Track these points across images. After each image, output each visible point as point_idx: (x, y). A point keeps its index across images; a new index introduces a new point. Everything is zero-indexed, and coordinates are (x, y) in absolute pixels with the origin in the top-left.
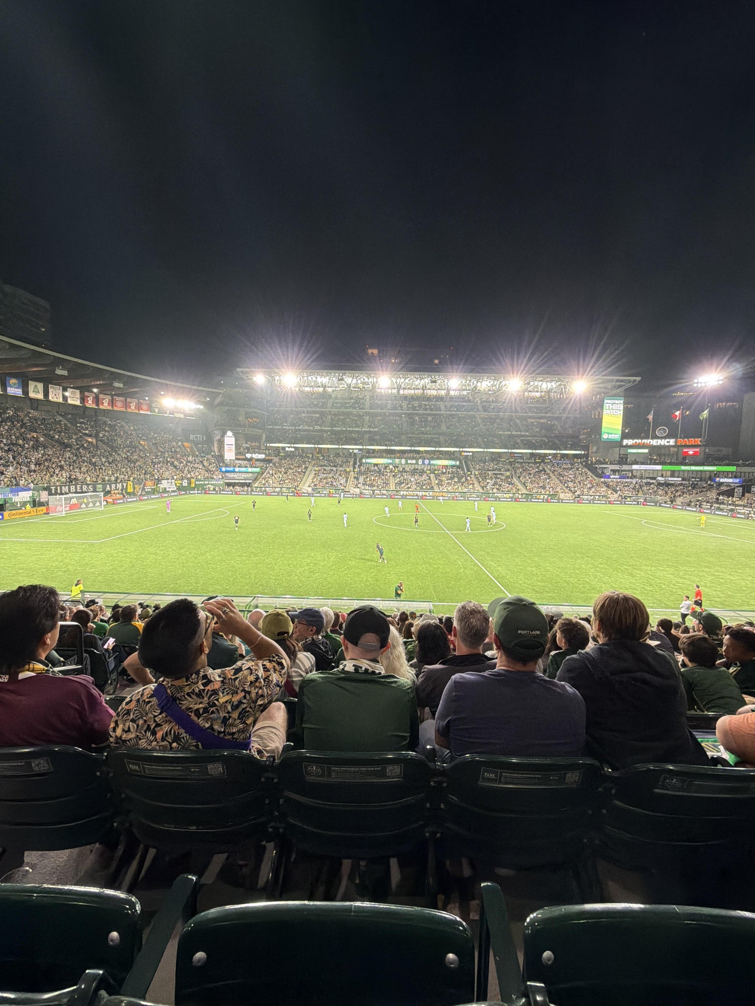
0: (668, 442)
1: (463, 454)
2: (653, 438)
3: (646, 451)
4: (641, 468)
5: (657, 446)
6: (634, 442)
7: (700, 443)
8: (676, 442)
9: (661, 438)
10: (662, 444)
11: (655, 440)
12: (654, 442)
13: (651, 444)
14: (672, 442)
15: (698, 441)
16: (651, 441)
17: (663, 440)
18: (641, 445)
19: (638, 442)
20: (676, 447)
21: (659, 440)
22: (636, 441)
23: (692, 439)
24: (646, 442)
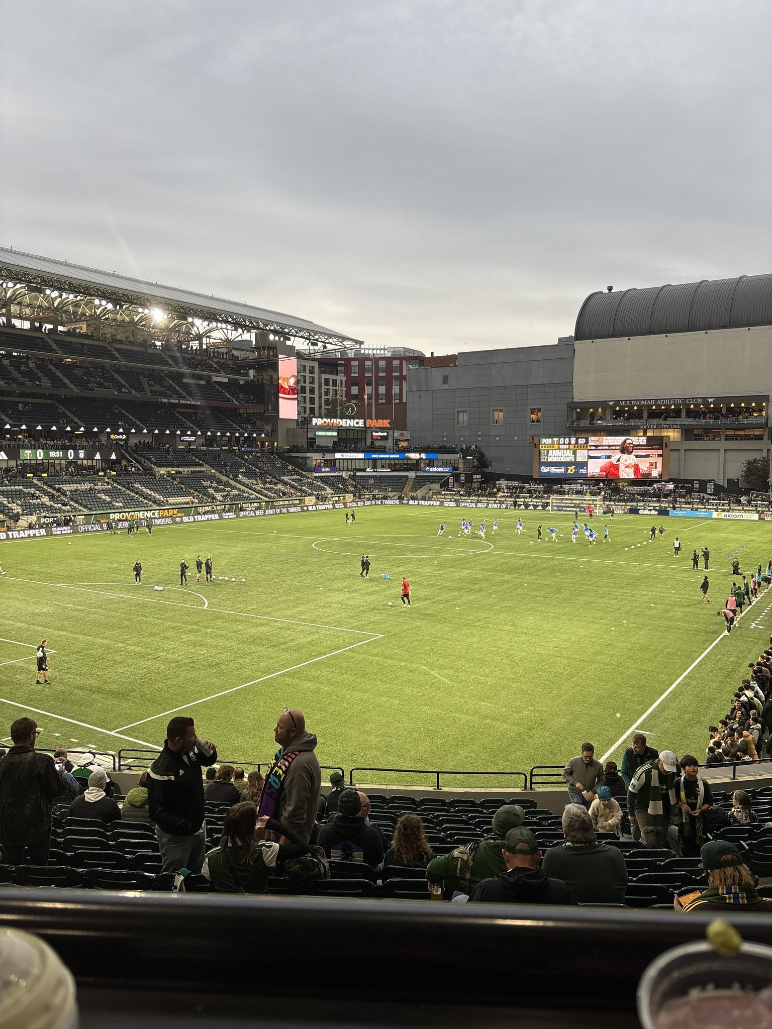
0: (357, 423)
2: (341, 418)
3: (335, 434)
4: (344, 457)
5: (347, 427)
6: (323, 422)
7: (389, 426)
8: (365, 423)
9: (350, 418)
10: (352, 425)
11: (344, 420)
12: (344, 423)
13: (341, 424)
14: (361, 423)
15: (385, 423)
16: (338, 420)
17: (352, 420)
18: (331, 425)
19: (327, 421)
20: (365, 430)
21: (348, 421)
22: (325, 420)
23: (381, 420)
24: (335, 422)
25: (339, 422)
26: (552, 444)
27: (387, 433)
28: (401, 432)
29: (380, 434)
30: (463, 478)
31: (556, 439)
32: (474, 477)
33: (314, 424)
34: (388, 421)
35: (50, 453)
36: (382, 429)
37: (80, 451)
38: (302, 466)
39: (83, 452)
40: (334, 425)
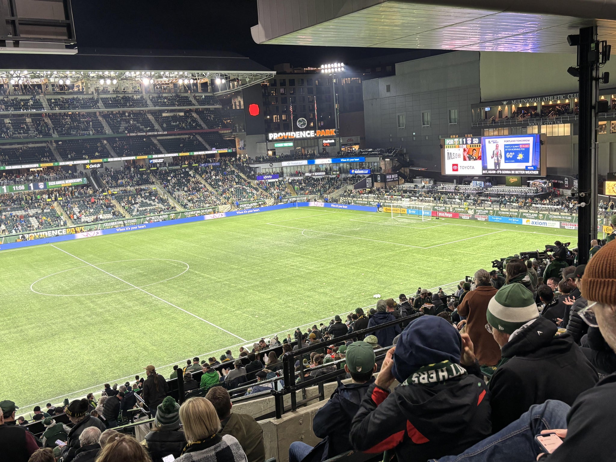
0: (309, 134)
1: (88, 167)
2: (295, 131)
3: (291, 144)
4: (290, 165)
5: (300, 138)
6: (279, 136)
7: (334, 134)
8: (315, 134)
9: (302, 130)
10: (304, 136)
11: (297, 133)
12: (297, 135)
13: (295, 136)
14: (312, 134)
15: (332, 132)
16: (292, 133)
17: (304, 132)
18: (285, 138)
19: (282, 135)
20: (316, 138)
21: (301, 132)
22: (280, 134)
23: (328, 130)
24: (289, 135)
25: (293, 135)
26: (454, 144)
27: (335, 140)
28: (349, 138)
29: (329, 141)
30: (379, 178)
31: (456, 140)
32: (388, 177)
33: (270, 138)
34: (334, 130)
35: (14, 187)
36: (330, 138)
37: (39, 184)
38: (252, 175)
39: (43, 184)
40: (289, 138)
